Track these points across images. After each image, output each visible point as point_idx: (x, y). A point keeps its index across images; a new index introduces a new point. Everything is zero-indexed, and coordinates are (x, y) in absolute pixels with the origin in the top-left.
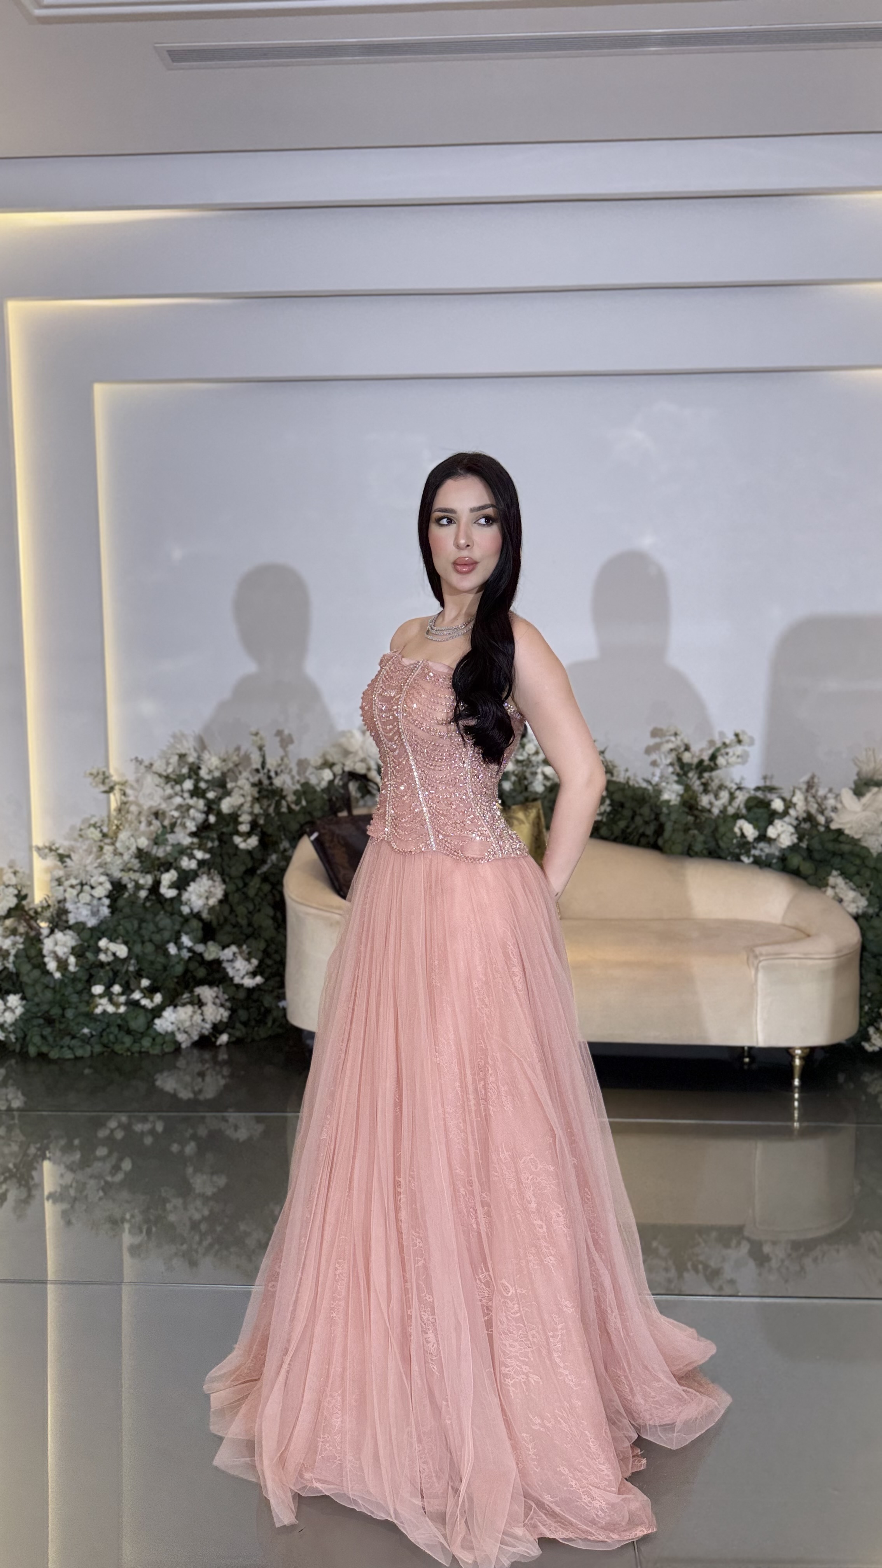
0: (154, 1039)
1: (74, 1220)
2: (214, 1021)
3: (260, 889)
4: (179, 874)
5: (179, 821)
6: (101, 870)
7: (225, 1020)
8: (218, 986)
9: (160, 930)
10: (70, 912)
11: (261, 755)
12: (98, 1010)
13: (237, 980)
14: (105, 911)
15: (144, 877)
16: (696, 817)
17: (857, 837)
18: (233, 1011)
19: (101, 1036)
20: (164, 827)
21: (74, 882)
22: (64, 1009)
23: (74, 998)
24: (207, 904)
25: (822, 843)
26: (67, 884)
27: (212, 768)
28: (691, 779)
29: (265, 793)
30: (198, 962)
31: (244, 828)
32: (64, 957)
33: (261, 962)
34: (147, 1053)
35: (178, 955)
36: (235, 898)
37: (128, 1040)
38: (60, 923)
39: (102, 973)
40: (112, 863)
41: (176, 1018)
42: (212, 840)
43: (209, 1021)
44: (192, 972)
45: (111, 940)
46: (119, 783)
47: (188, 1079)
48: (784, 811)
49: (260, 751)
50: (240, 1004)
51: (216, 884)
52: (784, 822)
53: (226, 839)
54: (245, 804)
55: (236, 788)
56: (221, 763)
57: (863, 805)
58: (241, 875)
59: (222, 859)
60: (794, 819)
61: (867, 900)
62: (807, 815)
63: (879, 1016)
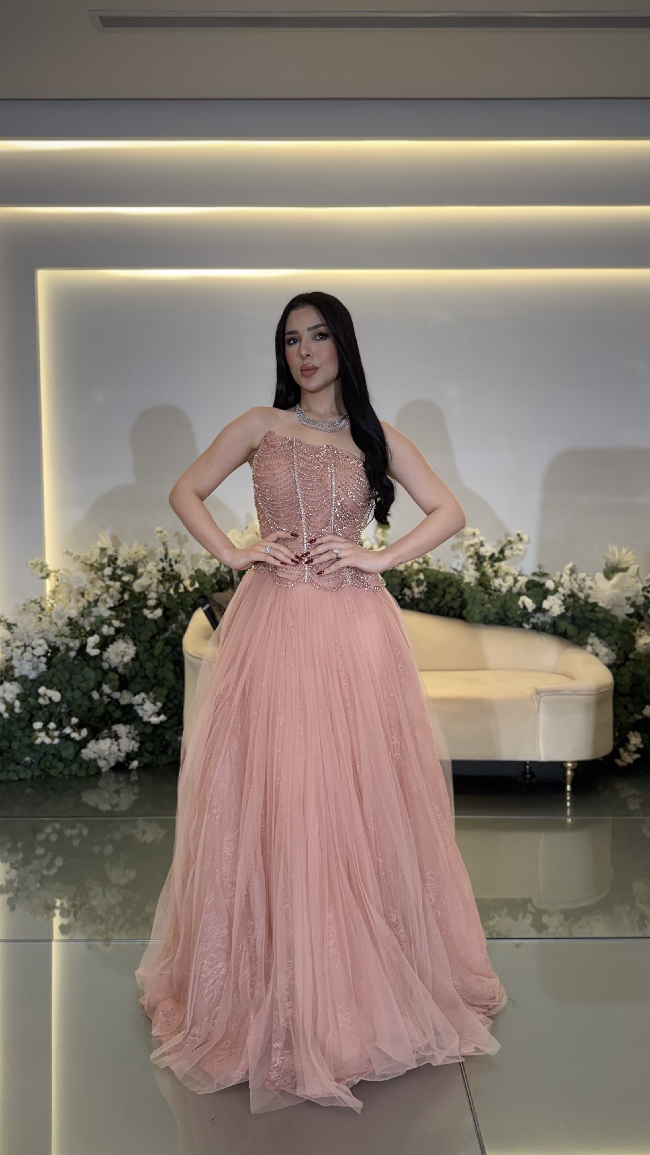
0: (80, 765)
1: (17, 906)
2: (127, 750)
3: (163, 650)
4: (101, 638)
5: (101, 598)
6: (40, 635)
7: (136, 750)
8: (130, 724)
9: (85, 680)
10: (16, 668)
11: (164, 548)
12: (38, 741)
13: (145, 719)
14: (43, 667)
15: (73, 641)
16: (490, 594)
17: (608, 608)
18: (142, 743)
19: (39, 763)
20: (89, 602)
21: (19, 643)
22: (10, 742)
23: (19, 734)
24: (123, 661)
25: (582, 612)
26: (14, 645)
27: (126, 559)
28: (485, 568)
29: (167, 577)
30: (115, 705)
31: (152, 603)
32: (11, 702)
33: (164, 705)
34: (76, 775)
35: (101, 701)
36: (144, 656)
37: (60, 766)
38: (8, 677)
39: (40, 713)
40: (48, 630)
41: (98, 749)
42: (127, 613)
43: (123, 751)
44: (110, 714)
45: (48, 687)
46: (53, 572)
47: (107, 795)
48: (554, 589)
49: (164, 545)
50: (147, 738)
51: (130, 646)
52: (555, 597)
53: (136, 613)
54: (152, 585)
55: (145, 573)
56: (133, 555)
57: (612, 585)
58: (148, 639)
59: (134, 627)
60: (562, 595)
61: (616, 654)
62: (571, 593)
63: (627, 740)
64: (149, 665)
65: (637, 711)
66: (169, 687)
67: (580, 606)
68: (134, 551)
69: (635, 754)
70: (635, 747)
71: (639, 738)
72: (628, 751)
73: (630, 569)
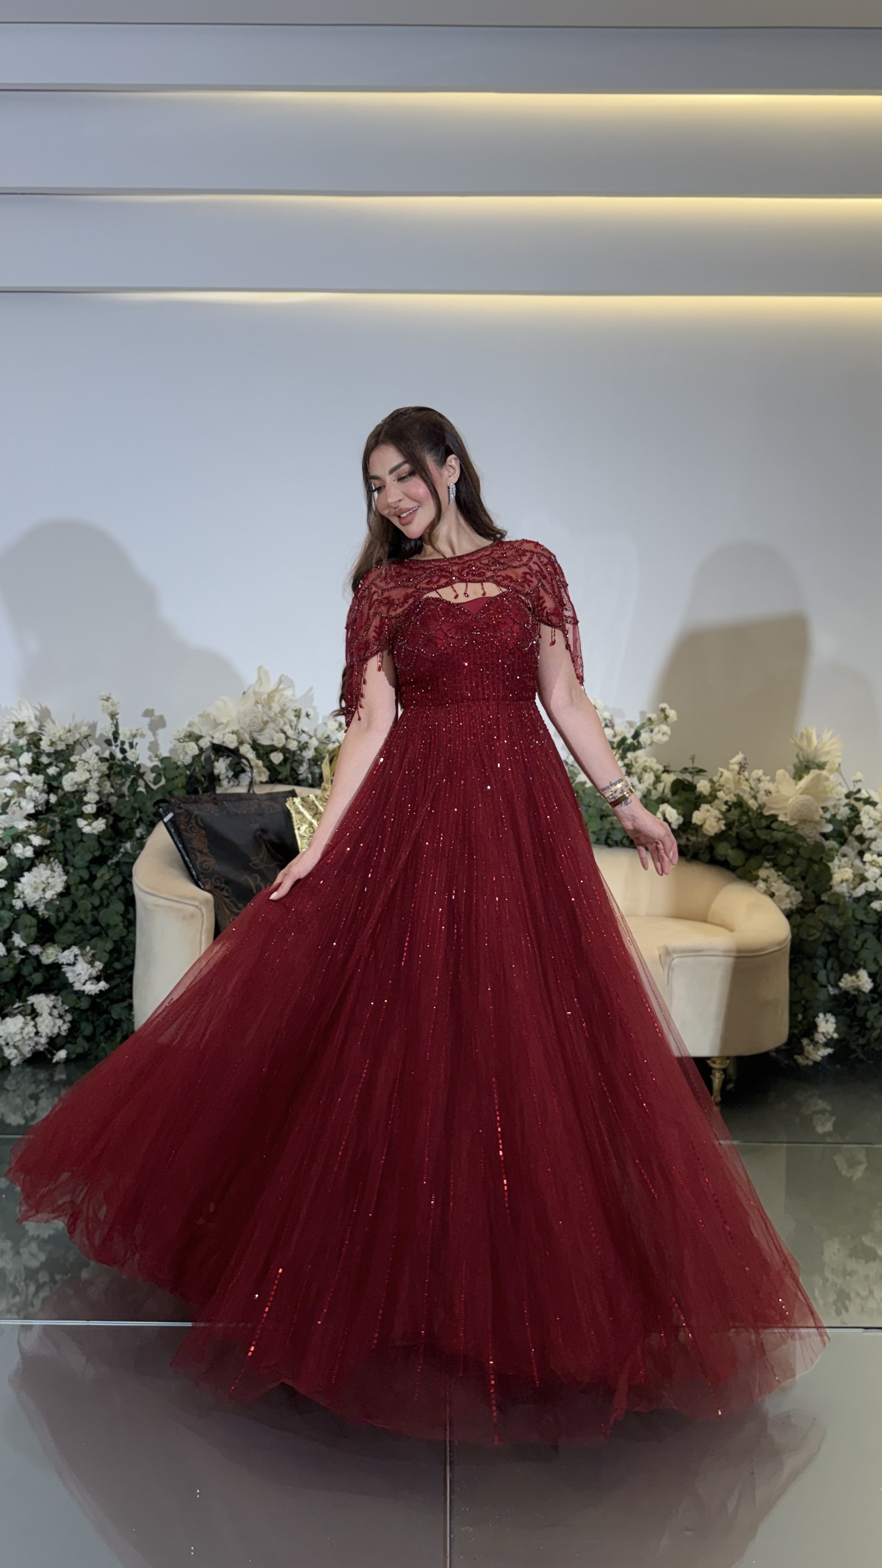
2: (50, 1035)
3: (109, 881)
4: (10, 861)
5: (12, 802)
7: (64, 1033)
8: (56, 995)
11: (113, 724)
13: (77, 987)
17: (792, 824)
18: (74, 1023)
24: (45, 898)
25: (753, 830)
27: (54, 740)
29: (117, 769)
30: (33, 966)
33: (107, 966)
35: (8, 958)
36: (77, 891)
41: (4, 1031)
42: (53, 824)
43: (44, 1035)
44: (24, 977)
48: (711, 794)
49: (112, 719)
50: (83, 1016)
51: (56, 874)
52: (712, 807)
53: (69, 824)
54: (91, 781)
55: (80, 762)
56: (66, 733)
57: (800, 789)
58: (87, 864)
59: (65, 846)
60: (723, 803)
61: (802, 894)
62: (737, 800)
63: (814, 1027)
64: (85, 904)
65: (833, 982)
66: (116, 938)
67: (749, 821)
68: (67, 727)
69: (825, 1048)
70: (825, 1037)
71: (832, 1023)
72: (815, 1043)
73: (828, 764)
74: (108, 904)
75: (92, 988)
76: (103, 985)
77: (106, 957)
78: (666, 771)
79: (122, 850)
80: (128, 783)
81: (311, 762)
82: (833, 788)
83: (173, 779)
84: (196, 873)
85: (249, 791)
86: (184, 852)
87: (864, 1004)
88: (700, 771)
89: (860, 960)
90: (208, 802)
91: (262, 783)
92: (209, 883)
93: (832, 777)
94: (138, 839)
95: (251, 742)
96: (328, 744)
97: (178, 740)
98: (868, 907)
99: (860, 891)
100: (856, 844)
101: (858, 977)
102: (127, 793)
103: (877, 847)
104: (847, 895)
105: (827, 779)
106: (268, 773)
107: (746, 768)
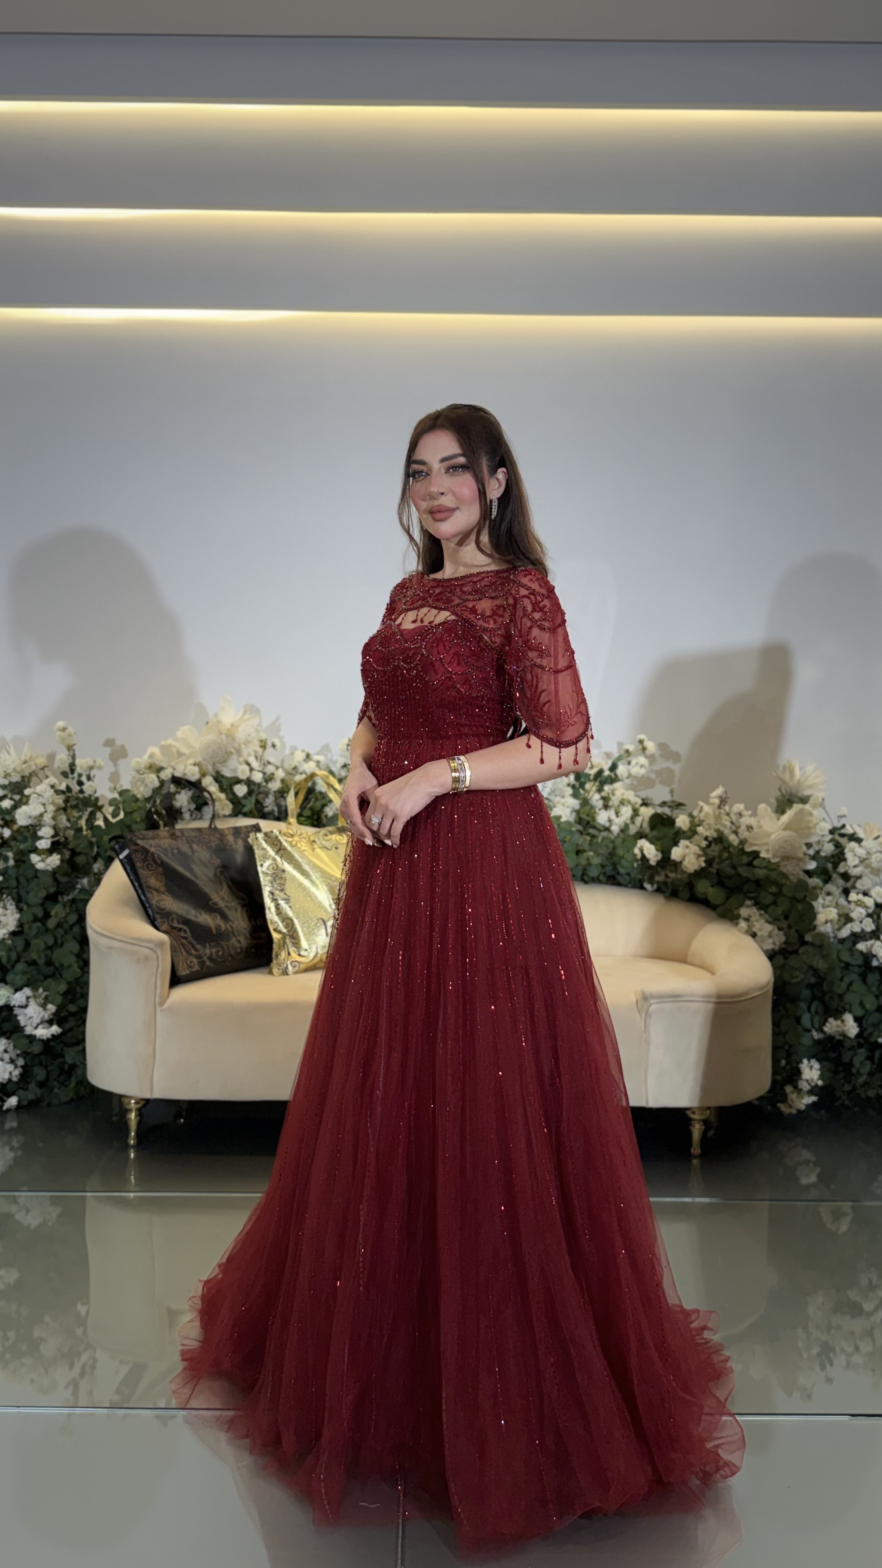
2: (1, 1080)
3: (63, 919)
7: (15, 1079)
8: (8, 1038)
11: (69, 755)
13: (29, 1030)
16: (592, 836)
17: (774, 861)
18: (26, 1068)
25: (734, 867)
28: (589, 792)
29: (73, 802)
31: (44, 844)
33: (59, 1008)
36: (31, 929)
48: (690, 829)
49: (69, 750)
50: (36, 1060)
51: (9, 912)
52: (691, 842)
53: (24, 858)
54: (45, 815)
55: (34, 795)
56: (21, 765)
57: (783, 824)
58: (41, 901)
59: (18, 882)
60: (703, 839)
61: (785, 934)
62: (718, 835)
63: (798, 1073)
64: (38, 944)
65: (817, 1026)
66: (70, 979)
67: (730, 857)
68: (23, 759)
69: (809, 1096)
70: (809, 1084)
71: (817, 1070)
72: (799, 1091)
73: (812, 798)
74: (62, 944)
75: (43, 1033)
76: (55, 1029)
77: (59, 999)
78: (645, 804)
79: (79, 886)
80: (85, 817)
81: (278, 795)
82: (817, 824)
83: (132, 813)
84: (152, 912)
85: (210, 825)
86: (140, 891)
87: (849, 1049)
88: (680, 805)
89: (846, 1004)
90: (166, 838)
91: (225, 816)
92: (166, 924)
93: (815, 812)
94: (95, 874)
95: (214, 774)
96: (295, 775)
97: (138, 772)
98: (854, 949)
99: (845, 933)
100: (841, 882)
101: (843, 1021)
102: (84, 828)
103: (863, 885)
104: (832, 935)
105: (811, 814)
106: (231, 806)
107: (726, 802)
